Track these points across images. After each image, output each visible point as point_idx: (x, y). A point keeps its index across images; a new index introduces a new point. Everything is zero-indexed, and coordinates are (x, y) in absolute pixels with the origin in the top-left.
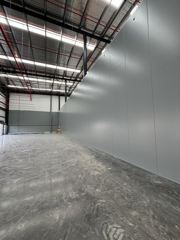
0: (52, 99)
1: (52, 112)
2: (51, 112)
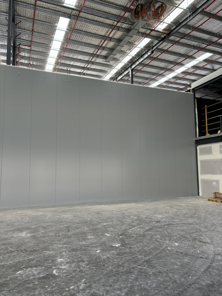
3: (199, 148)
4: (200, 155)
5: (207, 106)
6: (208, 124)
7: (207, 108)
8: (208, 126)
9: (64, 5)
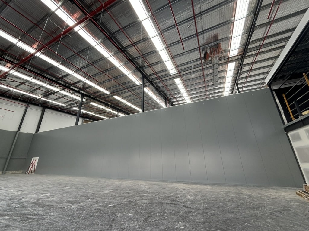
0: (28, 109)
1: (20, 132)
2: (18, 132)
3: (290, 135)
4: (293, 142)
5: (285, 94)
6: (291, 110)
7: (285, 96)
8: (292, 112)
9: (171, 74)
